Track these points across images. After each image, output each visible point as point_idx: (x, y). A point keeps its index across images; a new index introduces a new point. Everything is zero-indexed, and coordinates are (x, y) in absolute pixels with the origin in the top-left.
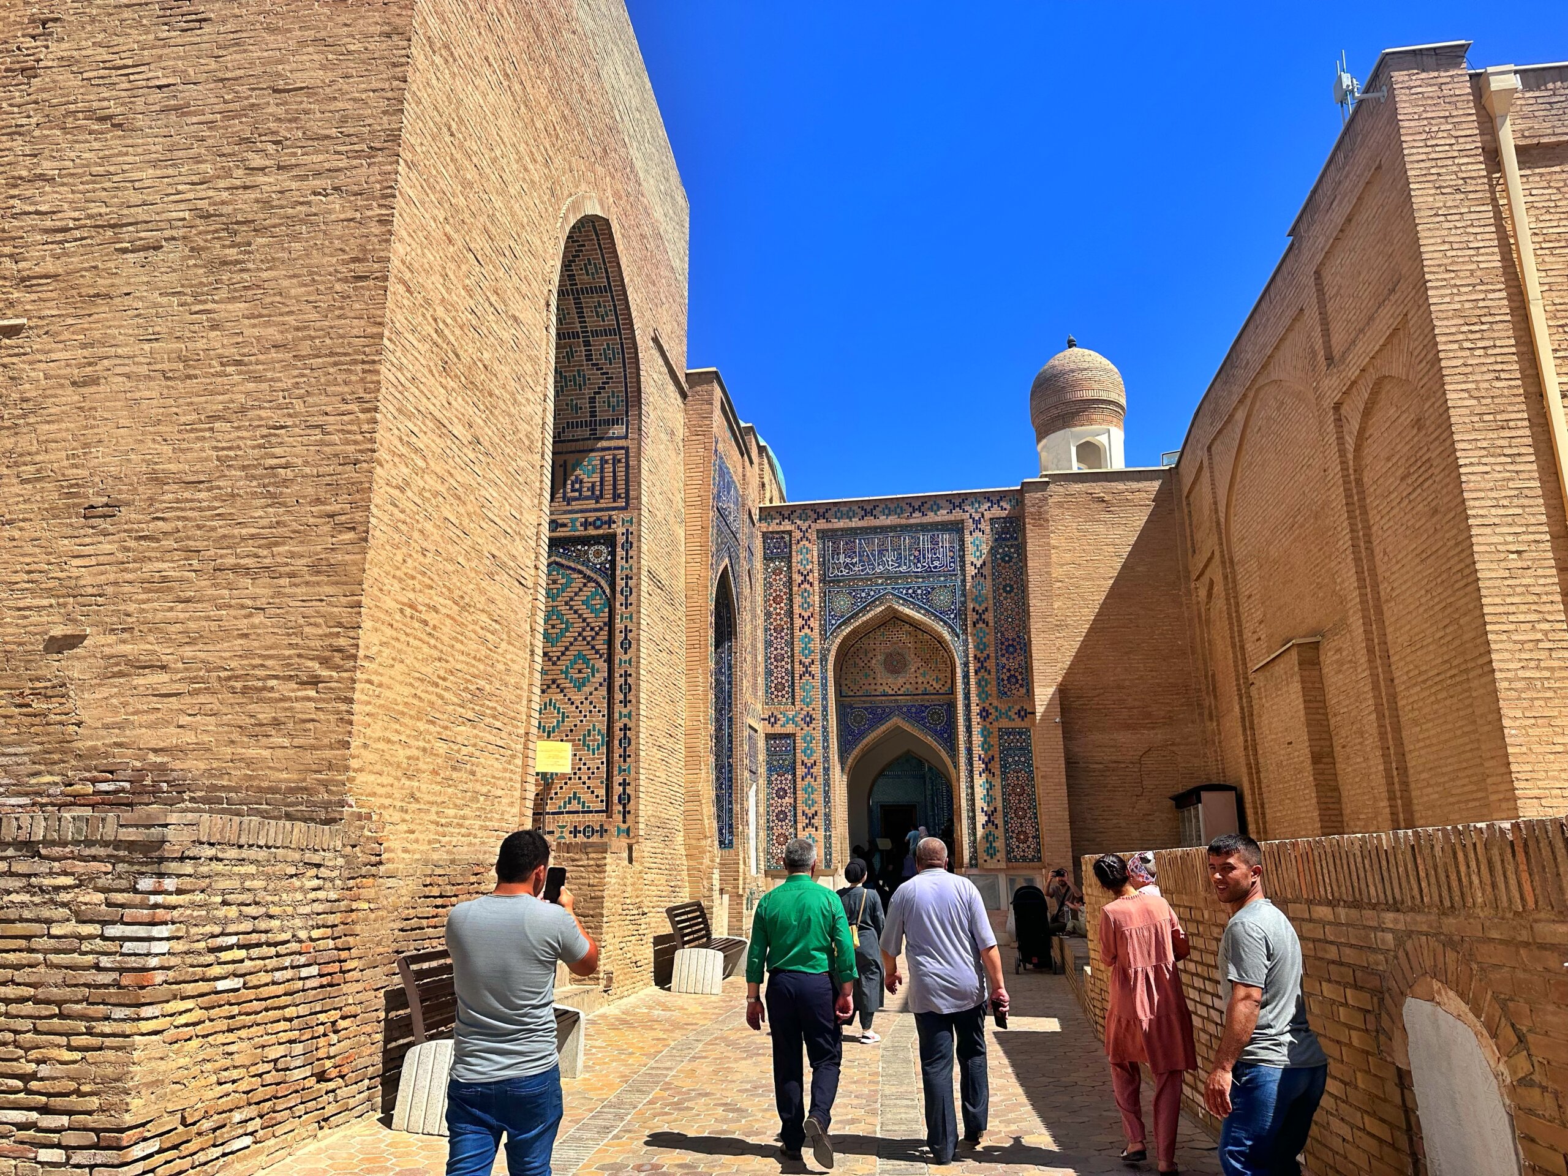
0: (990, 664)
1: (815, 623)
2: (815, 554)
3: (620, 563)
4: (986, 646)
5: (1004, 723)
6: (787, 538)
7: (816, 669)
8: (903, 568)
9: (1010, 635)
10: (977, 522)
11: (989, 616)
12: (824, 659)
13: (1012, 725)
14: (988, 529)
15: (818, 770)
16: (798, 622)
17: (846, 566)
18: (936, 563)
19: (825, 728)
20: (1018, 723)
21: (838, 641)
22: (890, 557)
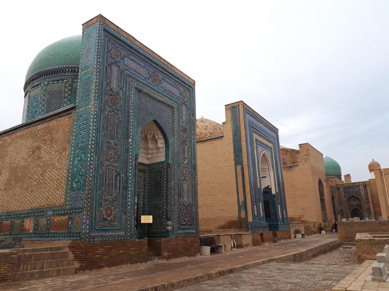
0: (365, 201)
1: (344, 197)
2: (343, 189)
3: (324, 201)
4: (364, 199)
5: (367, 207)
6: (339, 187)
10: (361, 185)
11: (364, 196)
12: (345, 201)
14: (363, 186)
16: (342, 197)
17: (347, 190)
18: (357, 190)
19: (346, 208)
20: (369, 207)
22: (352, 189)
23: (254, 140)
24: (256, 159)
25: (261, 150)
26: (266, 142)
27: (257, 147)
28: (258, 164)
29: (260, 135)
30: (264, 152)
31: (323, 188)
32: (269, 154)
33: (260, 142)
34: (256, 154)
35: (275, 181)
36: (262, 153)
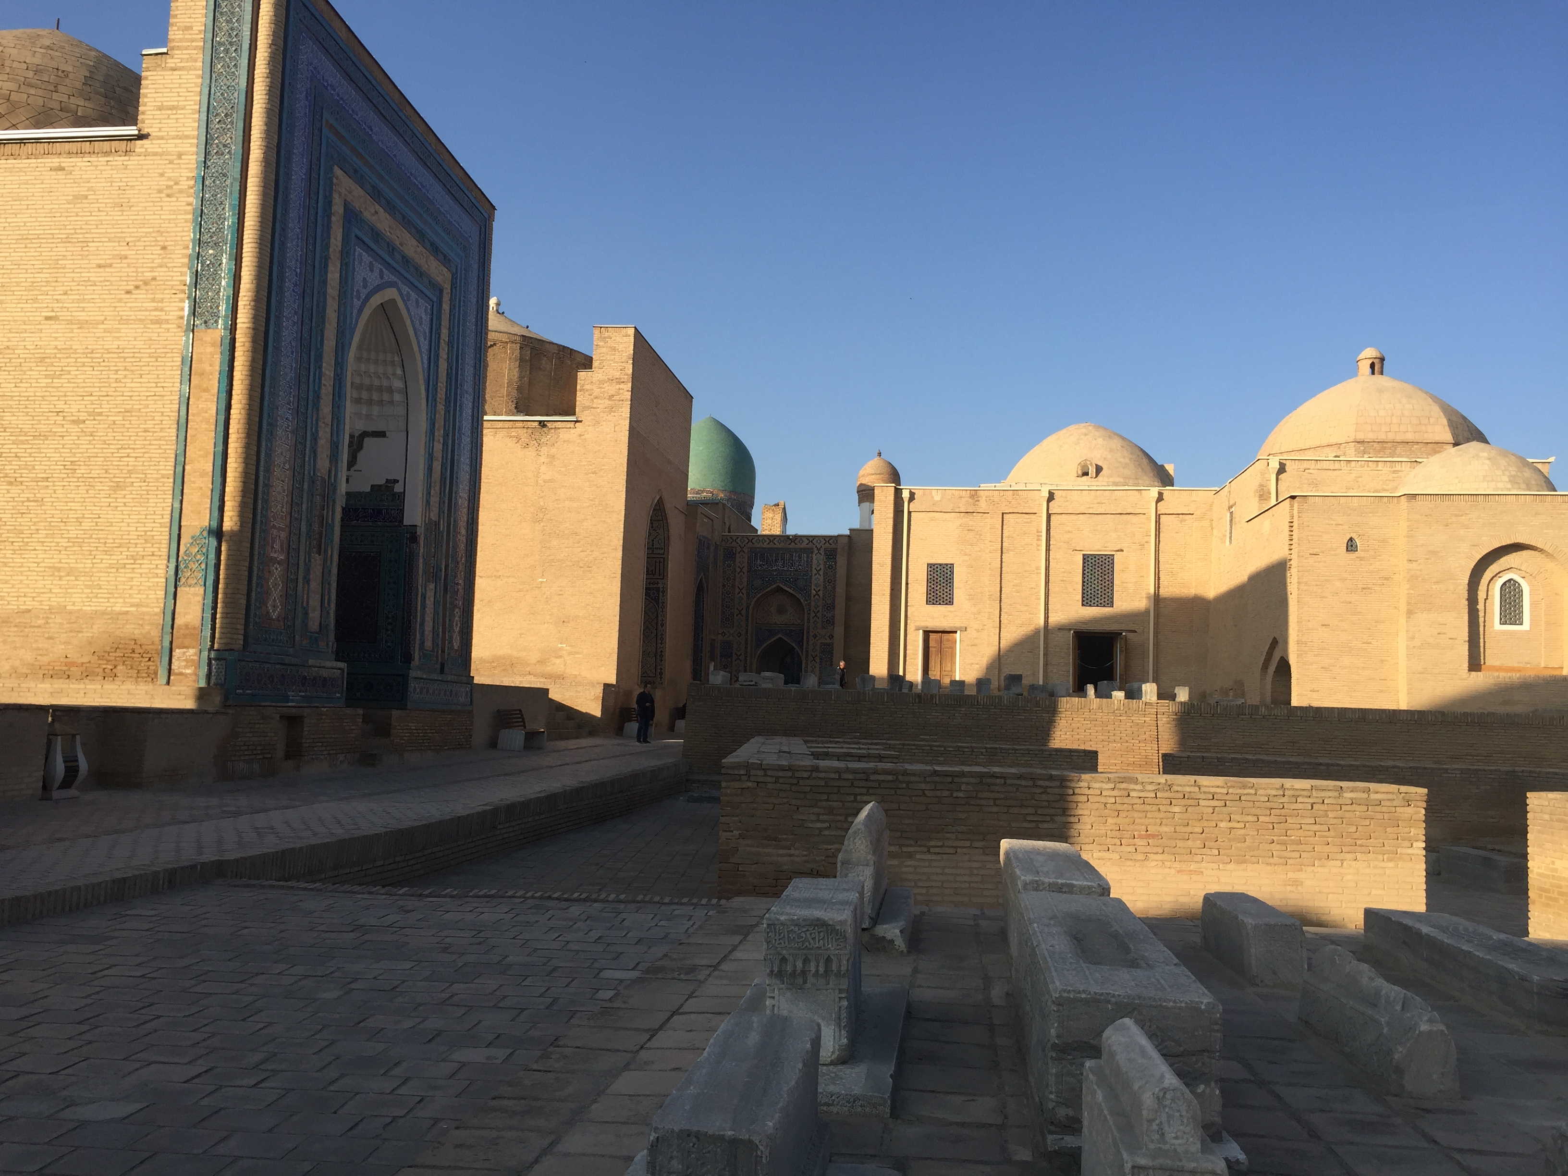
0: (819, 615)
1: (744, 591)
2: (747, 557)
3: (661, 597)
4: (818, 606)
5: (823, 641)
6: (734, 549)
7: (743, 612)
8: (785, 569)
9: (829, 602)
10: (819, 550)
11: (821, 593)
12: (748, 608)
13: (826, 641)
14: (823, 554)
15: (742, 658)
16: (737, 590)
17: (760, 565)
18: (800, 567)
19: (747, 640)
20: (829, 641)
21: (755, 599)
22: (780, 563)
23: (338, 208)
24: (332, 315)
25: (374, 280)
26: (411, 247)
27: (345, 254)
28: (341, 348)
29: (376, 194)
30: (391, 293)
31: (668, 539)
32: (422, 312)
33: (376, 235)
34: (332, 290)
35: (431, 458)
36: (377, 300)
